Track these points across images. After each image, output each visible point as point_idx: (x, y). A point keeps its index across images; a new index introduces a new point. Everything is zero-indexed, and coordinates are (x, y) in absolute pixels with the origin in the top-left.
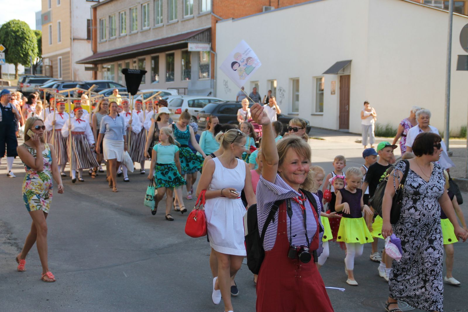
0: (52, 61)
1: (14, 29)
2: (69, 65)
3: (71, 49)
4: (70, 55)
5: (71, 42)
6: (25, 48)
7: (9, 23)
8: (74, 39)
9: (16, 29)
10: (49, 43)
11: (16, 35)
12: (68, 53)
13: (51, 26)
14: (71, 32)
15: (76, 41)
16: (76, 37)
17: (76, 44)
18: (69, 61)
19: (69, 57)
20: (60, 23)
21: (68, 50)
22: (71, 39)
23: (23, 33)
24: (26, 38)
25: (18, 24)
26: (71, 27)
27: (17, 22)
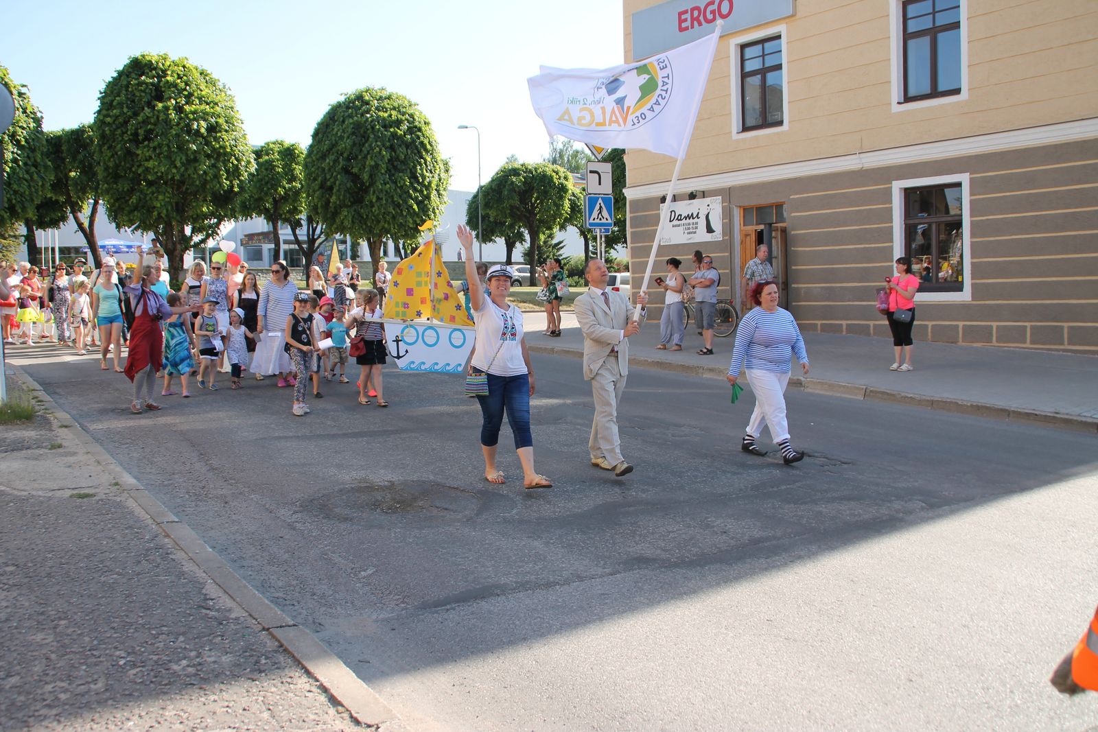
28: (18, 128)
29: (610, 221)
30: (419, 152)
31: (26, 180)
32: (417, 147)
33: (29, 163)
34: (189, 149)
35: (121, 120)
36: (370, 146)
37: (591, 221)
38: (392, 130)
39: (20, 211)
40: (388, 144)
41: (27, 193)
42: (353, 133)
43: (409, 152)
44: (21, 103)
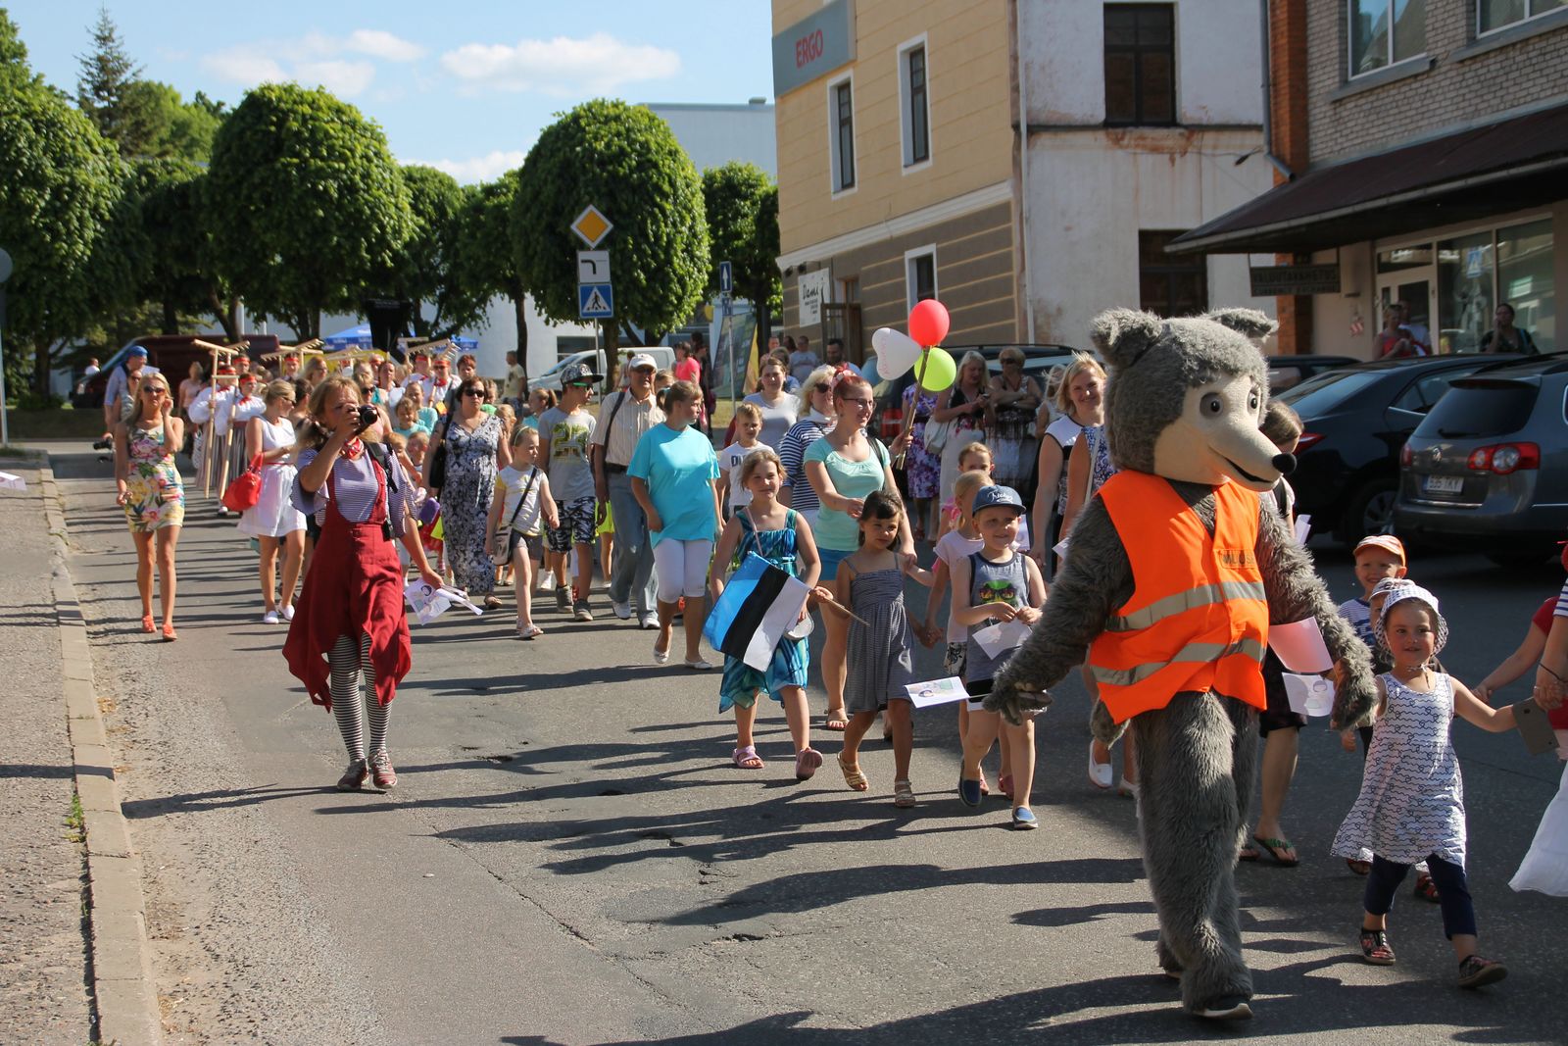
0: (851, 283)
1: (600, 146)
2: (1005, 287)
3: (1018, 188)
4: (1014, 224)
5: (1017, 146)
6: (657, 237)
7: (576, 118)
8: (1034, 129)
9: (608, 146)
10: (832, 178)
11: (614, 175)
12: (1001, 212)
13: (844, 88)
14: (1016, 89)
15: (1045, 140)
16: (1043, 118)
17: (1049, 158)
18: (1005, 262)
19: (1005, 238)
20: (916, 55)
21: (1002, 193)
22: (1016, 127)
23: (647, 164)
24: (658, 189)
25: (617, 118)
26: (1015, 58)
27: (612, 112)
28: (101, 199)
29: (608, 310)
30: (652, 199)
31: (111, 263)
32: (648, 193)
33: (116, 241)
34: (316, 215)
35: (232, 180)
36: (579, 193)
37: (585, 311)
38: (610, 168)
39: (104, 302)
40: (603, 190)
41: (113, 279)
42: (560, 176)
43: (637, 199)
44: (108, 164)
